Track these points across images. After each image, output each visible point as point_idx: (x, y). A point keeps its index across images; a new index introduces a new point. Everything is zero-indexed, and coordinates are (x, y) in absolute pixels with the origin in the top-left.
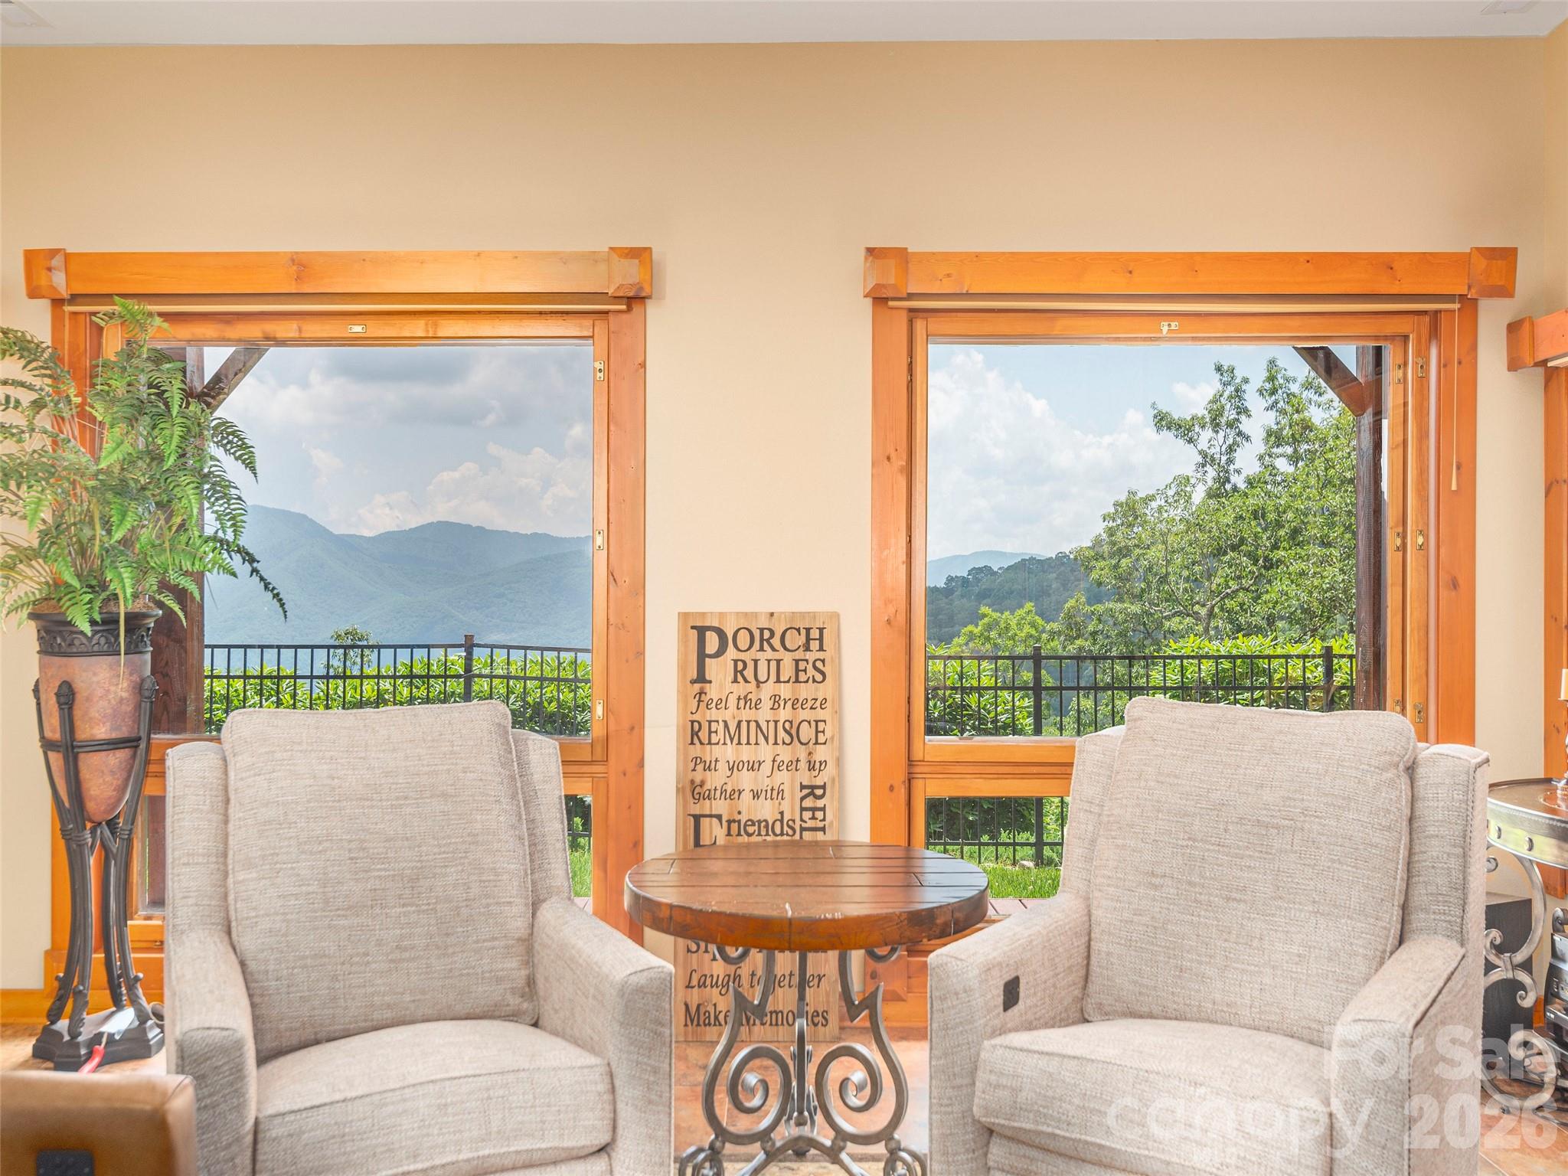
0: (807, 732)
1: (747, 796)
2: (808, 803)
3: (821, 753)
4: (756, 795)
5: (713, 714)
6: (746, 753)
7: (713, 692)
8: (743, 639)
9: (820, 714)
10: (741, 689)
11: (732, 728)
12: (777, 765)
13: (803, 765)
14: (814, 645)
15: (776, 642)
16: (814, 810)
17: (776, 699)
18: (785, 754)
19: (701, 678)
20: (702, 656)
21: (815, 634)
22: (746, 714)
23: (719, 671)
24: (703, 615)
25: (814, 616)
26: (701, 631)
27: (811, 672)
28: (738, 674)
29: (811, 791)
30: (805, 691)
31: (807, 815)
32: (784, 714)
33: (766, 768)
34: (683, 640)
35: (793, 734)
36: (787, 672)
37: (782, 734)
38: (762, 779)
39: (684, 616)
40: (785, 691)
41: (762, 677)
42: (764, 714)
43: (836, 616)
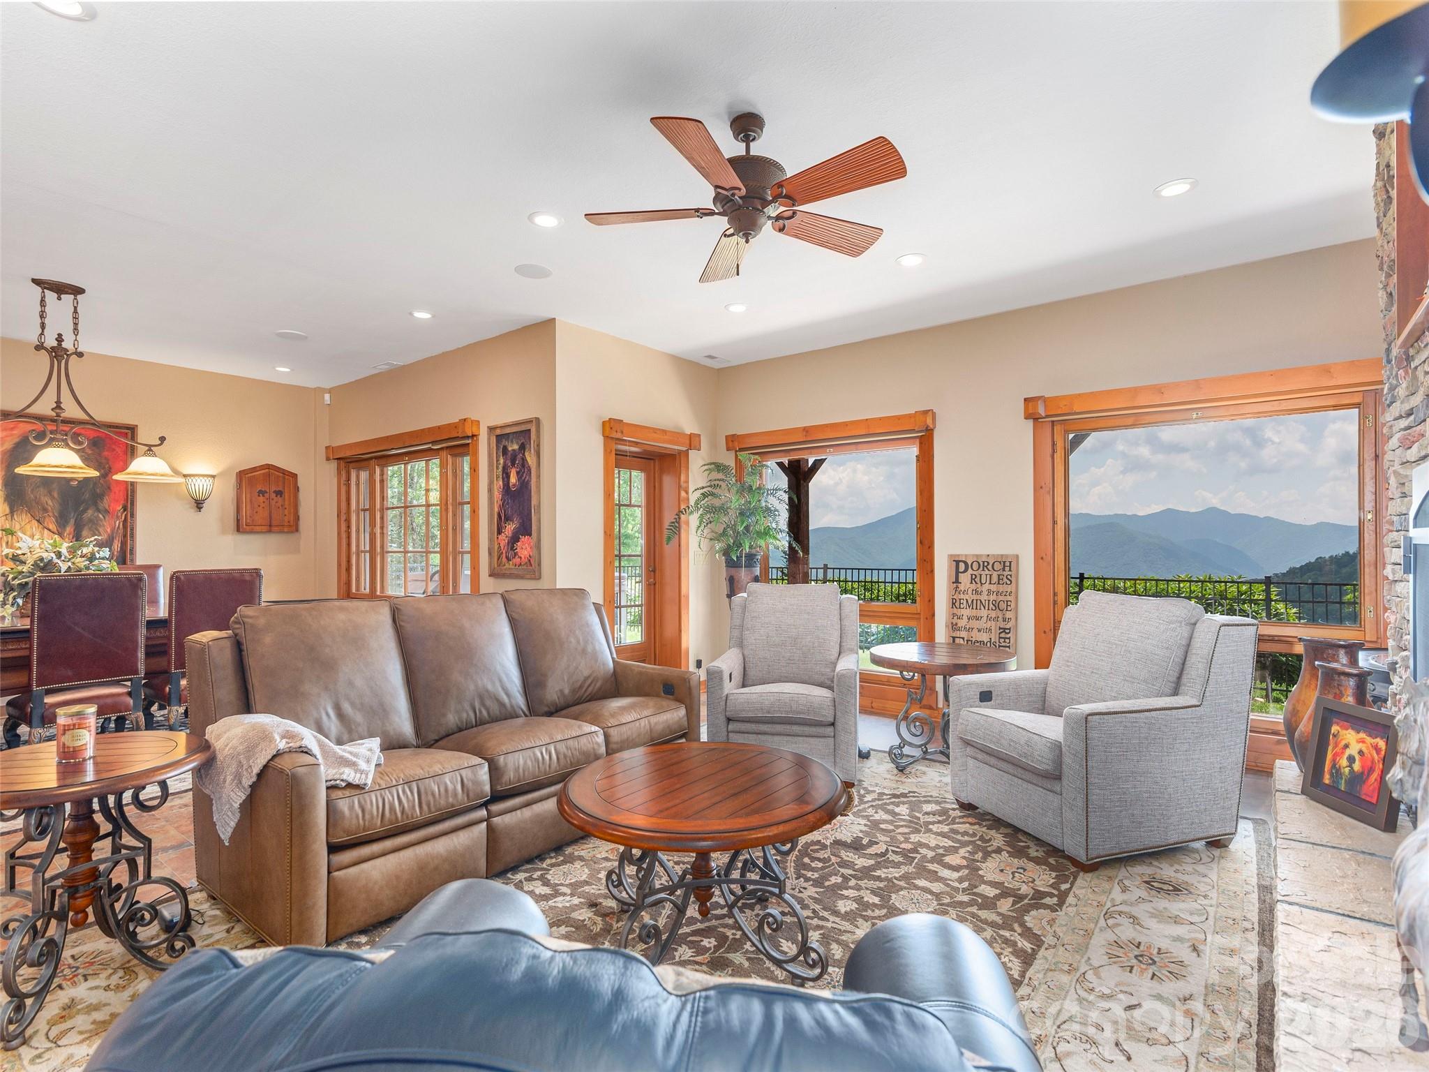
0: (1003, 606)
1: (975, 631)
2: (1003, 635)
3: (1008, 615)
4: (979, 631)
5: (962, 596)
6: (974, 613)
7: (962, 587)
8: (975, 566)
9: (1009, 598)
10: (974, 586)
11: (970, 602)
12: (989, 619)
13: (1000, 619)
14: (1007, 569)
15: (990, 567)
16: (1005, 638)
17: (989, 591)
18: (993, 614)
19: (957, 581)
20: (957, 572)
21: (1008, 564)
22: (975, 597)
23: (965, 579)
24: (959, 555)
25: (1007, 556)
26: (957, 562)
27: (1005, 580)
28: (973, 579)
29: (1004, 630)
30: (1001, 588)
31: (1002, 640)
32: (992, 598)
33: (985, 618)
34: (950, 567)
35: (997, 606)
36: (995, 579)
37: (991, 606)
38: (982, 624)
39: (951, 556)
40: (993, 588)
41: (983, 581)
42: (984, 597)
43: (1017, 556)
